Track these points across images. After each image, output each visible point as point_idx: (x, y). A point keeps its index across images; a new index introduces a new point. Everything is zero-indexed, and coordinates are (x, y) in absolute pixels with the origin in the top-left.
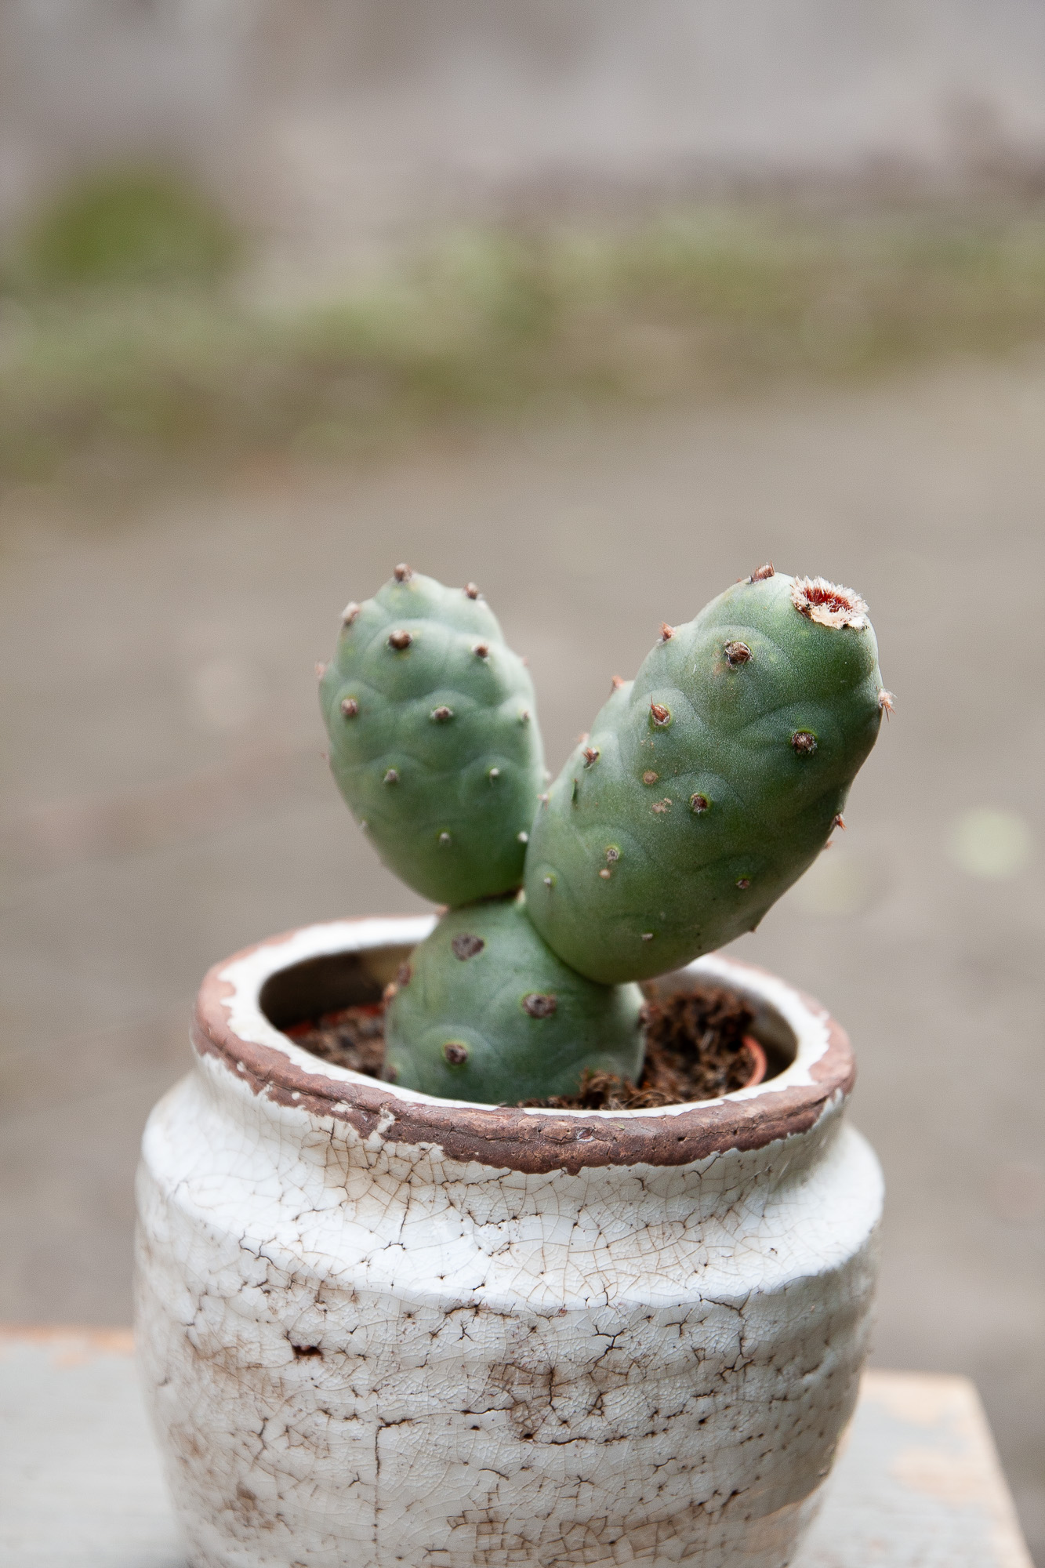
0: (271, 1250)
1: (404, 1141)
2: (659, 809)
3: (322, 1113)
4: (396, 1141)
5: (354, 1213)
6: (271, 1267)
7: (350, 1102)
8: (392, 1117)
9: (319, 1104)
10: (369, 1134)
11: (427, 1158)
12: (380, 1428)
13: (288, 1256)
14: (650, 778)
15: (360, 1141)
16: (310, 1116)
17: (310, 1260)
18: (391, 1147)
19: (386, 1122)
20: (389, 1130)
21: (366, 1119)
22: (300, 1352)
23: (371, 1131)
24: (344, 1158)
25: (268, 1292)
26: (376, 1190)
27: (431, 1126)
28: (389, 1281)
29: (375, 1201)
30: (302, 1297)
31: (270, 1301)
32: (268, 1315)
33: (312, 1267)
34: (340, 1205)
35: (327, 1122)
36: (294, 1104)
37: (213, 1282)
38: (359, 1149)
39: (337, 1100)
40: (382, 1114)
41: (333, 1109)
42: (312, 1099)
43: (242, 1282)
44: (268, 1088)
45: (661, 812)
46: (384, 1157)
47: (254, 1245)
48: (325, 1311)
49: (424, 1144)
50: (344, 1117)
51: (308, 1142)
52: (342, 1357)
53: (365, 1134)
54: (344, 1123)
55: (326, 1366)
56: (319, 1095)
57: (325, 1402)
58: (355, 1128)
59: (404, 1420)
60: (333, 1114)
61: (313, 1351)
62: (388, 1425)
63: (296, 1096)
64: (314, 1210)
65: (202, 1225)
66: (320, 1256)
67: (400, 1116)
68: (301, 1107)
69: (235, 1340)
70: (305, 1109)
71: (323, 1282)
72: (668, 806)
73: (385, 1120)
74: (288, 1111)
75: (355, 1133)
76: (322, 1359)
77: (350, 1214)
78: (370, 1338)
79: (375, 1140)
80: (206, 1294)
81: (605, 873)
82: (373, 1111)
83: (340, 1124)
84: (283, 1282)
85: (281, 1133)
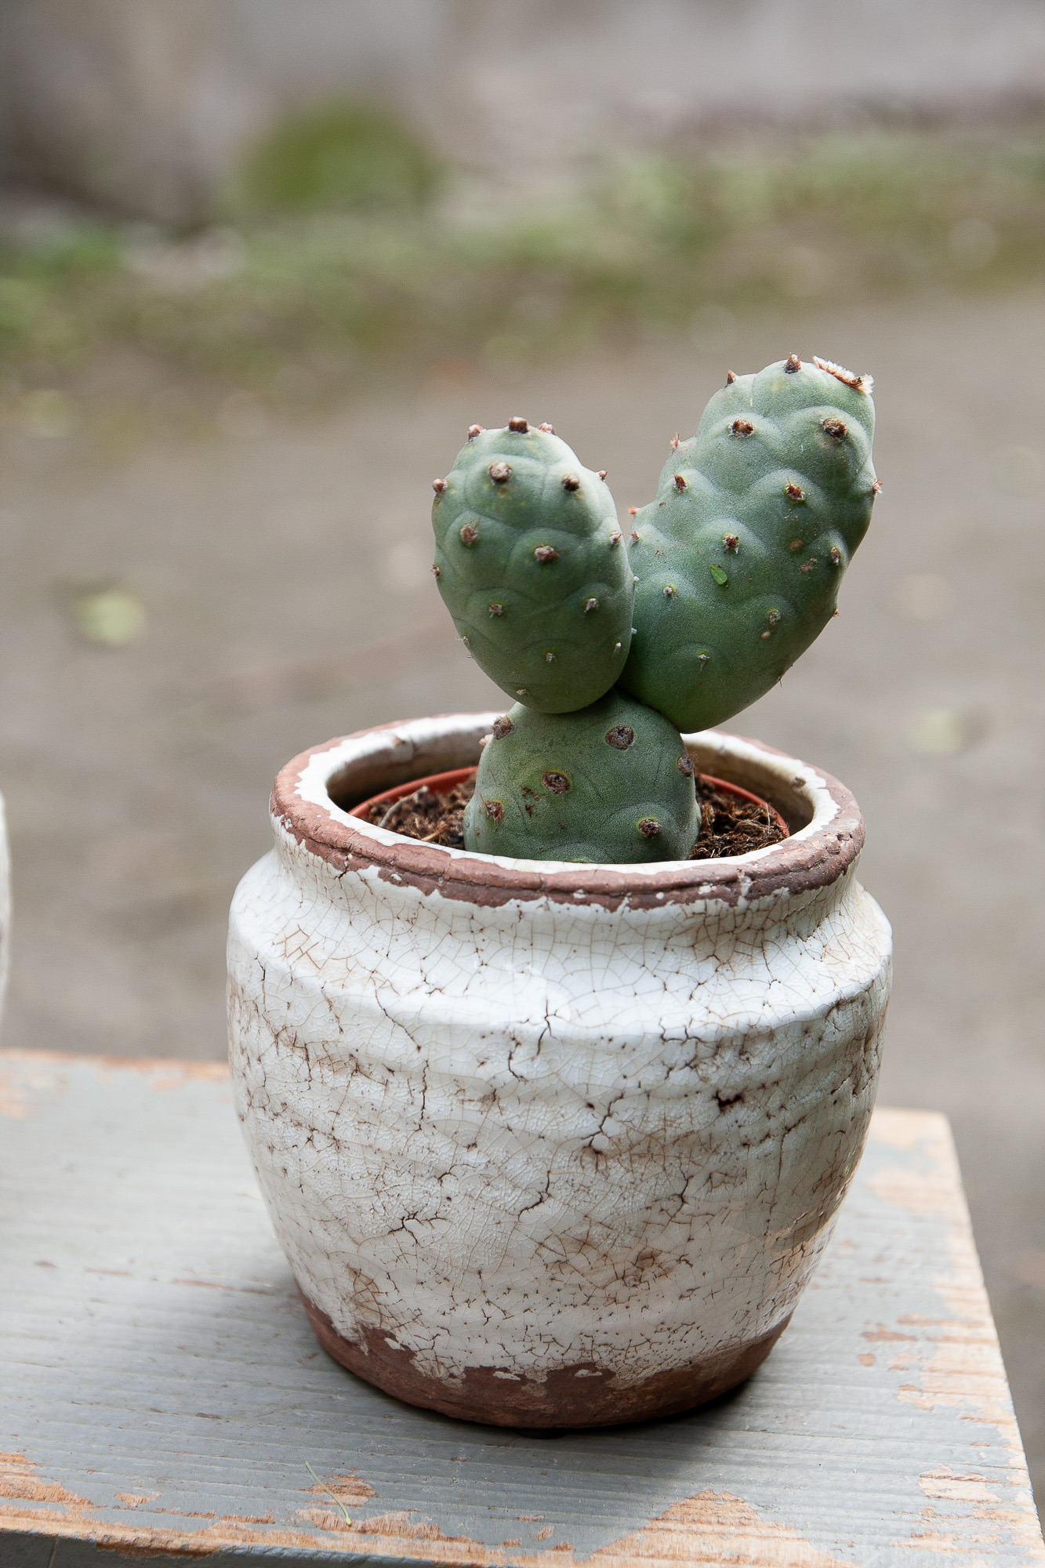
0: (696, 1029)
1: (763, 895)
2: (807, 569)
3: (691, 900)
4: (757, 897)
5: (730, 972)
6: (700, 1045)
7: (709, 882)
8: (748, 880)
9: (685, 894)
10: (737, 900)
11: (779, 902)
12: (784, 1136)
13: (713, 1028)
14: (797, 545)
15: (731, 910)
16: (681, 907)
17: (731, 1023)
18: (755, 904)
19: (746, 885)
20: (750, 891)
21: (729, 890)
22: (724, 1104)
23: (737, 897)
24: (713, 931)
25: (695, 1066)
26: (741, 948)
27: (776, 874)
28: (790, 1011)
29: (742, 955)
30: (728, 1055)
31: (700, 1073)
32: (700, 1085)
33: (735, 1028)
34: (716, 971)
35: (699, 905)
36: (662, 903)
37: (631, 1083)
38: (731, 917)
39: (699, 884)
40: (740, 880)
41: (700, 893)
42: (675, 893)
43: (666, 1069)
44: (626, 901)
45: (809, 570)
46: (749, 915)
47: (680, 1034)
48: (748, 1059)
49: (777, 892)
50: (712, 896)
51: (679, 929)
52: (761, 1091)
53: (733, 903)
54: (714, 900)
55: (747, 1105)
56: (681, 887)
57: (746, 1137)
58: (725, 901)
59: (799, 1121)
60: (703, 897)
61: (739, 1098)
62: (789, 1130)
63: (660, 896)
64: (699, 984)
65: (606, 1040)
66: (736, 1016)
67: (752, 876)
68: (670, 903)
69: (662, 1123)
70: (674, 903)
71: (745, 1035)
72: (815, 563)
73: (745, 884)
74: (657, 911)
75: (726, 904)
76: (743, 1102)
77: (729, 974)
78: (784, 1064)
79: (742, 902)
80: (621, 1097)
81: (766, 634)
82: (732, 881)
83: (711, 903)
84: (711, 1052)
85: (643, 934)
